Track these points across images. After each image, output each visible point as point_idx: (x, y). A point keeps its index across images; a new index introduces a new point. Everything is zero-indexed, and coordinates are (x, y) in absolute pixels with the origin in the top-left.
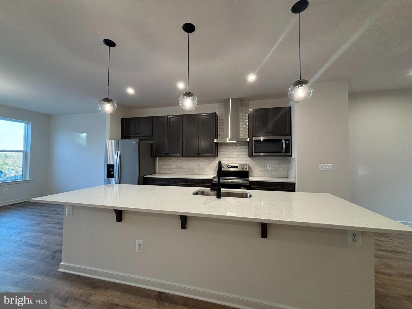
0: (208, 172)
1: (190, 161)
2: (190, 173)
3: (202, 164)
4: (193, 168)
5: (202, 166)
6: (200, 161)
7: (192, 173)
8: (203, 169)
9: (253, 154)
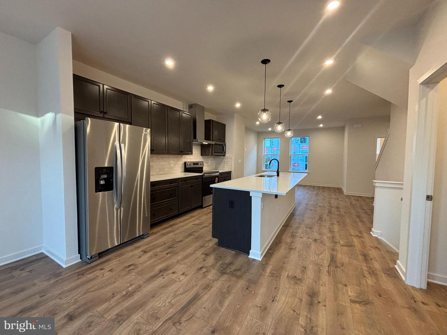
0: (177, 170)
1: (161, 159)
2: (161, 173)
3: (172, 162)
4: (165, 167)
5: (172, 164)
6: (170, 159)
7: (163, 173)
8: (172, 168)
9: (214, 154)
